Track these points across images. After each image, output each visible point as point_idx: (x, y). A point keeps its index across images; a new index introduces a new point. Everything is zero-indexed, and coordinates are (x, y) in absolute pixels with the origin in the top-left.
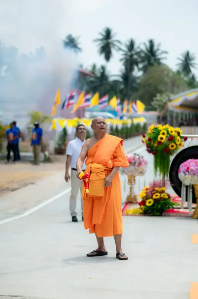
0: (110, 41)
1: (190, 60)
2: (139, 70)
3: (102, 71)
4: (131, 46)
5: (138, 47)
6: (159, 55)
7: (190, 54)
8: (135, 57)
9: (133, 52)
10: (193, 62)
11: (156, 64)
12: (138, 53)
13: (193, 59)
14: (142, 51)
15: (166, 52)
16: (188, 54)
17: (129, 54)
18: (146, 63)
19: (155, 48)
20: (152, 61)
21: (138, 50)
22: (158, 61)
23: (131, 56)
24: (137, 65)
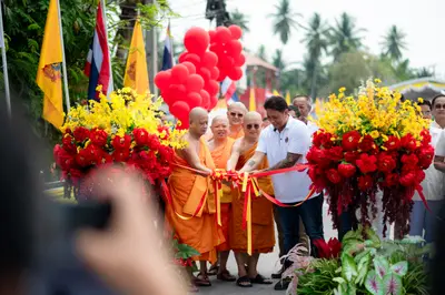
0: (287, 16)
1: (398, 38)
2: (328, 54)
3: (276, 56)
4: (316, 22)
5: (326, 23)
6: (355, 33)
7: (398, 30)
8: (322, 37)
9: (319, 31)
10: (402, 40)
11: (352, 48)
12: (325, 32)
13: (403, 36)
14: (332, 28)
15: (365, 30)
16: (395, 30)
17: (314, 33)
18: (337, 45)
19: (350, 25)
20: (346, 43)
21: (326, 27)
22: (354, 43)
23: (317, 36)
24: (325, 47)
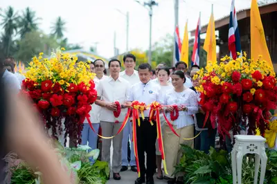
1: (62, 25)
2: (17, 33)
4: (10, 12)
5: (16, 13)
6: (35, 20)
7: (62, 20)
8: (14, 22)
9: (12, 18)
10: (64, 26)
11: (32, 30)
12: (16, 19)
13: (64, 23)
14: (19, 17)
15: (41, 19)
16: (60, 19)
17: (9, 19)
18: (23, 27)
19: (31, 16)
20: (29, 26)
21: (16, 16)
22: (34, 26)
23: (11, 21)
24: (16, 29)
